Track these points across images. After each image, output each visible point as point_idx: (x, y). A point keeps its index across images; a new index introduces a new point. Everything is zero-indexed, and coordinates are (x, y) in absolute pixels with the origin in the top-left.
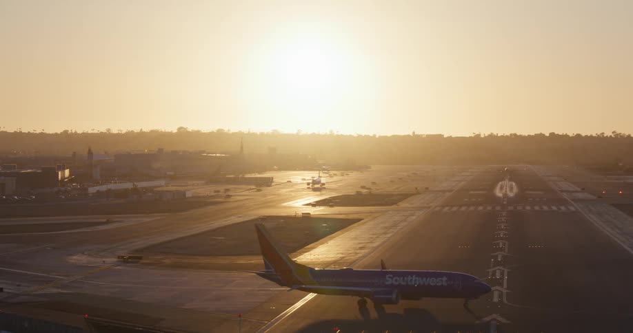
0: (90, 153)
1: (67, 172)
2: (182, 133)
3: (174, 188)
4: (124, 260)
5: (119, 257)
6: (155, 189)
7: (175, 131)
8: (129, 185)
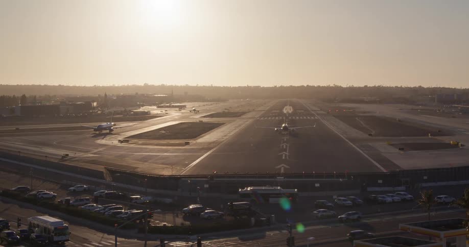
0: (106, 95)
1: (95, 104)
2: (146, 86)
3: (143, 110)
4: (121, 142)
5: (119, 141)
6: (134, 111)
7: (143, 85)
8: (123, 109)
